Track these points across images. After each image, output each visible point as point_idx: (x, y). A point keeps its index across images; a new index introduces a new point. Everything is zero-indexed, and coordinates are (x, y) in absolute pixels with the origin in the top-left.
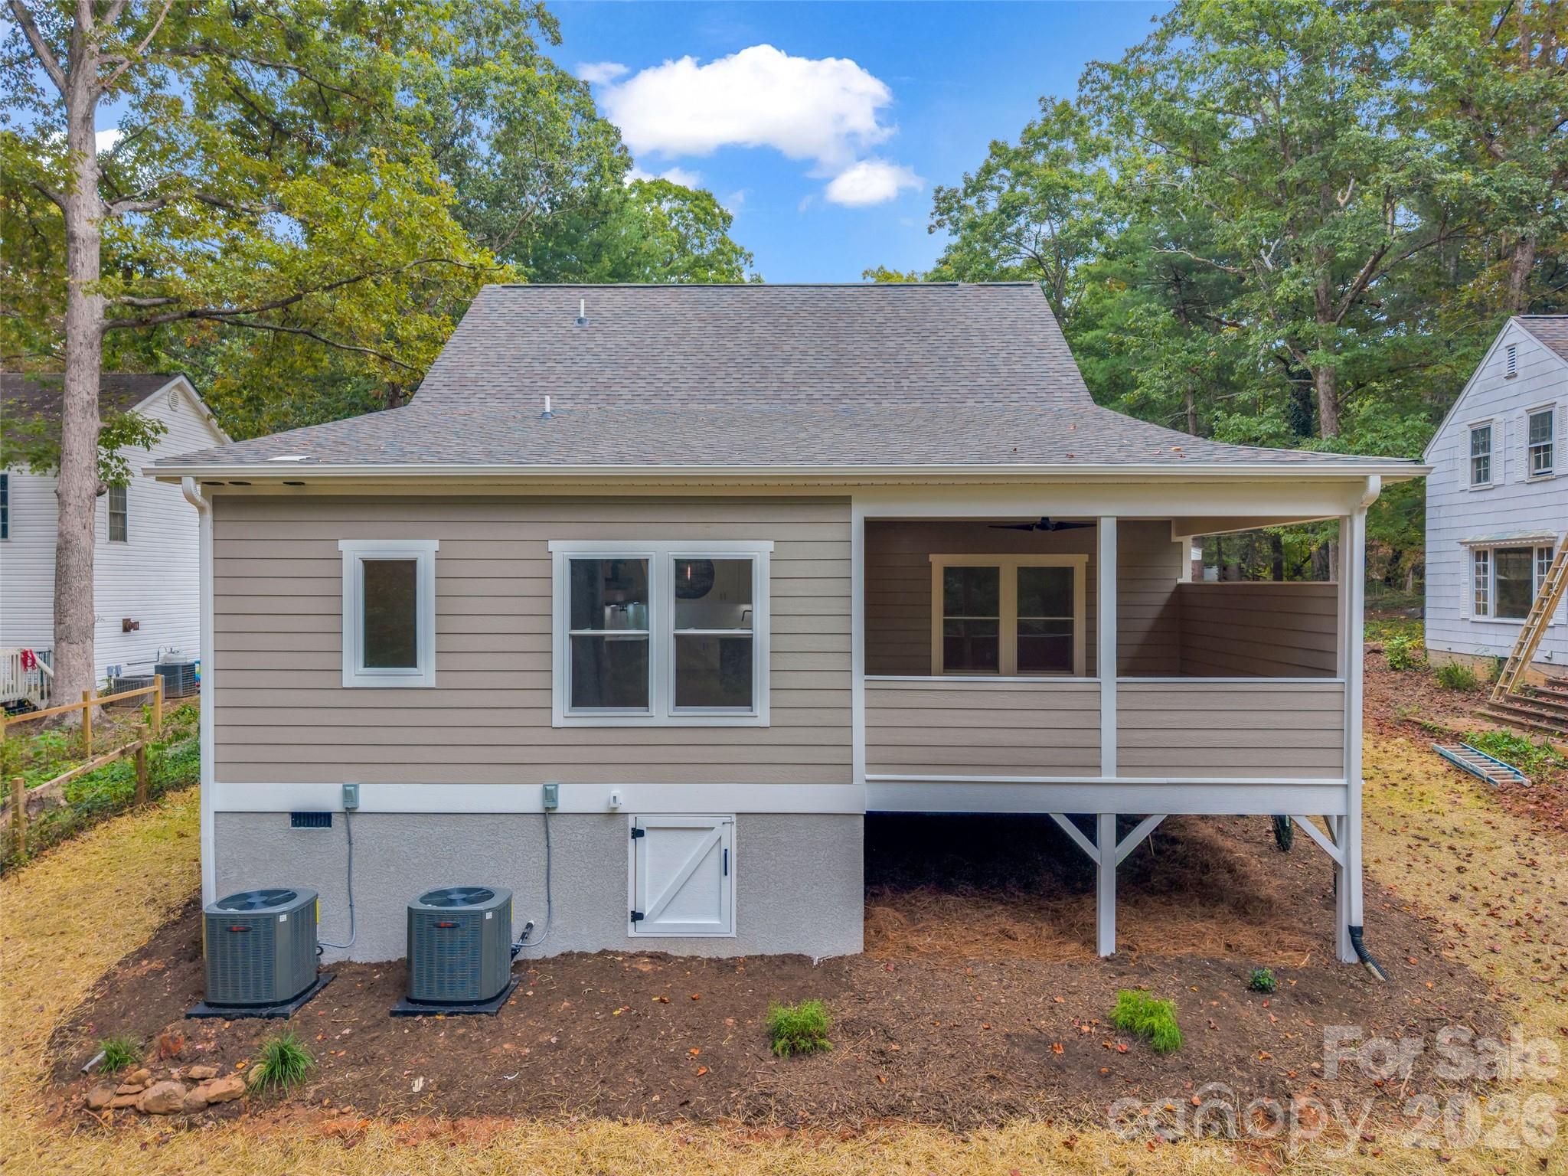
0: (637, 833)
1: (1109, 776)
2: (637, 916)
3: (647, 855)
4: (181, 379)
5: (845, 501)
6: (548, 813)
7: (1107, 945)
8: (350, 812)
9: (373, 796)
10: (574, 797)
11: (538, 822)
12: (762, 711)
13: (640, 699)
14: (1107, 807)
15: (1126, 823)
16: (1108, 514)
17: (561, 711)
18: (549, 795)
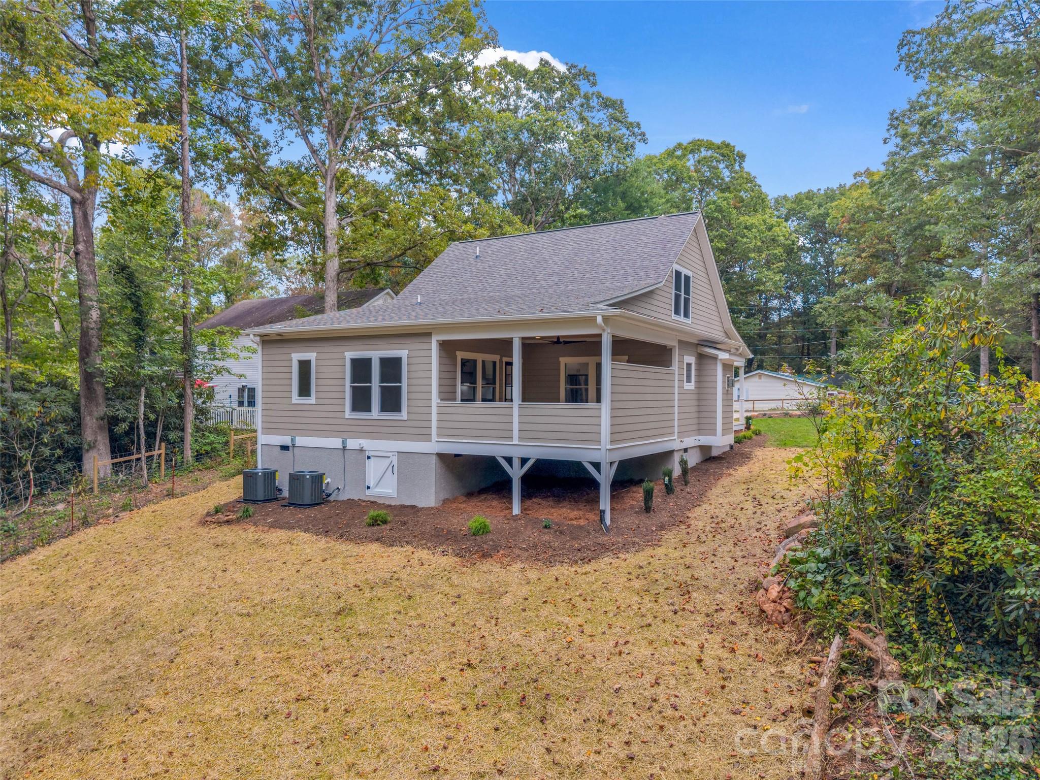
0: (369, 458)
1: (516, 442)
2: (368, 488)
3: (371, 465)
4: (388, 290)
5: (428, 335)
6: (344, 448)
7: (516, 510)
8: (294, 446)
9: (301, 441)
10: (352, 444)
11: (341, 452)
12: (404, 415)
13: (369, 409)
14: (517, 454)
15: (524, 461)
16: (516, 336)
17: (348, 413)
18: (344, 443)
